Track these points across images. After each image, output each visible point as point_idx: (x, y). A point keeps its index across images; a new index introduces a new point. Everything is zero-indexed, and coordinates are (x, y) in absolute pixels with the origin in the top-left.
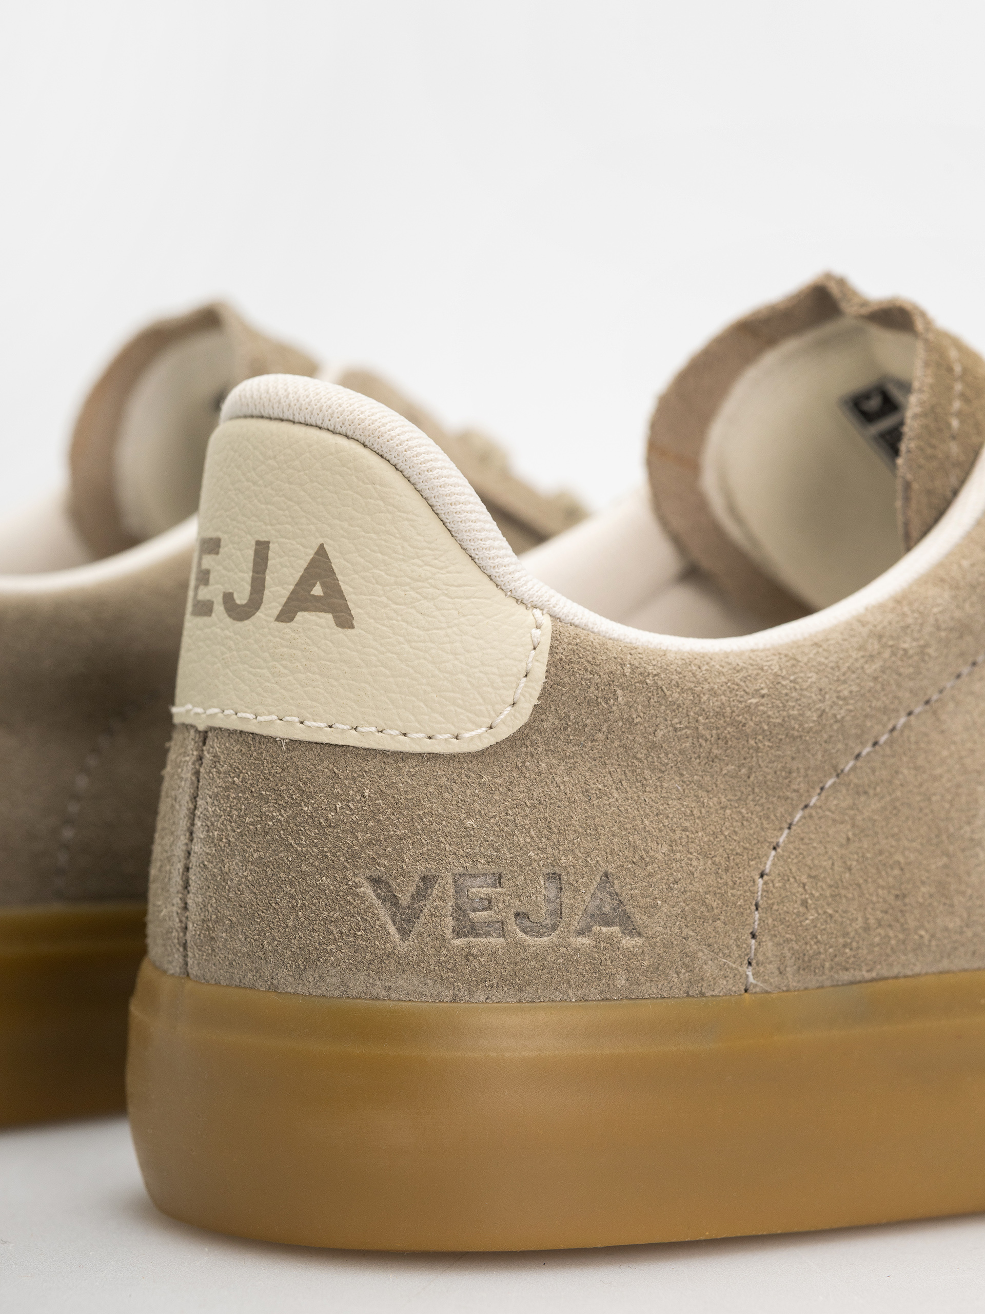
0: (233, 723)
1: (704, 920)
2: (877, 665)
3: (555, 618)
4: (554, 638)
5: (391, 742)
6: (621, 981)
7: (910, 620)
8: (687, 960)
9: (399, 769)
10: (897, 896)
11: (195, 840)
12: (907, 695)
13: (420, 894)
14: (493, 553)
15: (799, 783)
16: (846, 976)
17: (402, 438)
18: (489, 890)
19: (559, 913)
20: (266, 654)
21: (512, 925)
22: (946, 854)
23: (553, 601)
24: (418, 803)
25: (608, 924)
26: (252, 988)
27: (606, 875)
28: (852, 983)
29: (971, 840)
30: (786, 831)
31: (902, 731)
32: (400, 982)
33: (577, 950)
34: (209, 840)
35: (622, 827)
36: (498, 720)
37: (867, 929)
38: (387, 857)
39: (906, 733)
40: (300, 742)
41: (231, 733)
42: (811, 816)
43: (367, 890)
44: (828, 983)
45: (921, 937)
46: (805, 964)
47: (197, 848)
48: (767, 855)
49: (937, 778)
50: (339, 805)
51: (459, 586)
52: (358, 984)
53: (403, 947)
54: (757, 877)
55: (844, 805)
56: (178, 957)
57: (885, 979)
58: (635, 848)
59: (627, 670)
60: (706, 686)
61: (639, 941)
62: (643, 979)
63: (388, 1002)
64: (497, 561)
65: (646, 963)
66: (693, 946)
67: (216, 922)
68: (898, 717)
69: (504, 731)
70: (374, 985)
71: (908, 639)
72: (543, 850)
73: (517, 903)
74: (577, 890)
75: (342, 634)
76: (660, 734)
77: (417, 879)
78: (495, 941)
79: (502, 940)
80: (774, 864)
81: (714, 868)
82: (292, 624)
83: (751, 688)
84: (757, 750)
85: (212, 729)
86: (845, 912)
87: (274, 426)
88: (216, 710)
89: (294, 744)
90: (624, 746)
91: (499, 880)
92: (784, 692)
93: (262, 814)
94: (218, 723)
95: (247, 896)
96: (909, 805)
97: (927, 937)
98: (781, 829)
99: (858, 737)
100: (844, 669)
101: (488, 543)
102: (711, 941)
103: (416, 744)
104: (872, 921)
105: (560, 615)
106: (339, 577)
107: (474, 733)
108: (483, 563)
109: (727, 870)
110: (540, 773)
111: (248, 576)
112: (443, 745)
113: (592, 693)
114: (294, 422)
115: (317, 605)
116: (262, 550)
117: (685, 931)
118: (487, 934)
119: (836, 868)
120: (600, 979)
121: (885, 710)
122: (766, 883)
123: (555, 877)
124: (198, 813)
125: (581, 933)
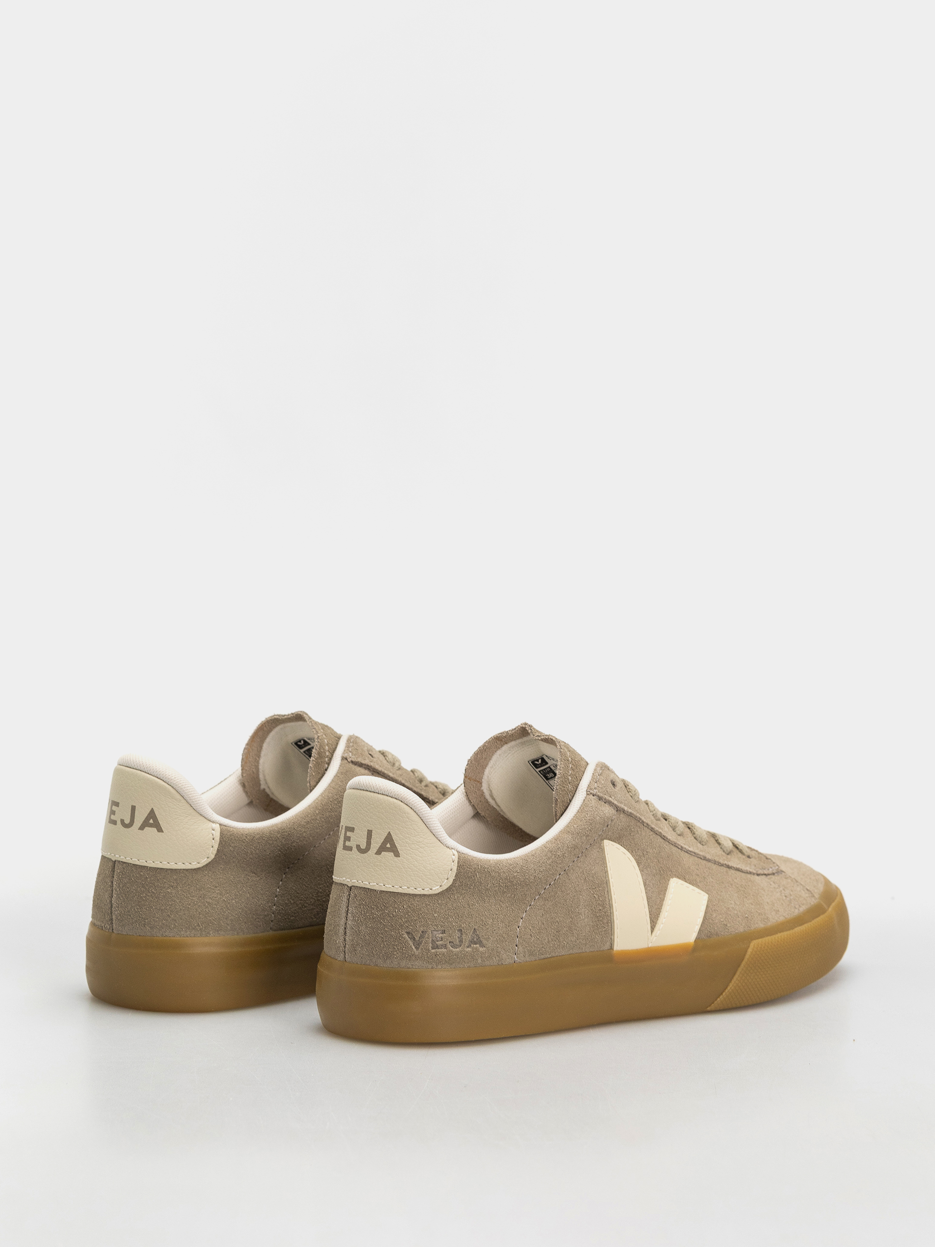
0: (362, 885)
1: (503, 941)
2: (551, 860)
3: (458, 852)
4: (459, 858)
5: (411, 891)
6: (479, 961)
7: (560, 846)
8: (498, 954)
9: (414, 899)
10: (557, 932)
11: (348, 920)
12: (559, 869)
13: (422, 937)
14: (440, 833)
15: (528, 898)
16: (542, 957)
17: (413, 799)
18: (442, 935)
19: (461, 941)
20: (372, 865)
21: (449, 946)
22: (571, 917)
23: (457, 847)
24: (420, 910)
25: (475, 944)
26: (369, 965)
27: (475, 929)
28: (544, 959)
29: (578, 913)
30: (525, 913)
31: (558, 880)
32: (416, 963)
33: (467, 952)
34: (354, 920)
35: (479, 914)
36: (443, 884)
37: (548, 942)
38: (411, 926)
39: (559, 880)
40: (384, 891)
41: (361, 888)
42: (532, 908)
43: (406, 936)
44: (537, 959)
45: (564, 944)
46: (531, 954)
47: (349, 922)
48: (520, 921)
49: (568, 894)
50: (396, 910)
51: (431, 844)
52: (403, 963)
53: (417, 952)
54: (517, 928)
55: (541, 904)
56: (342, 955)
57: (554, 957)
58: (483, 921)
59: (480, 867)
60: (502, 871)
61: (485, 949)
62: (486, 960)
63: (412, 969)
64: (441, 835)
65: (486, 955)
66: (499, 950)
67: (357, 945)
68: (556, 876)
69: (445, 887)
70: (408, 964)
71: (559, 852)
72: (457, 923)
73: (450, 939)
74: (467, 934)
75: (396, 859)
76: (489, 886)
77: (421, 932)
78: (444, 950)
79: (446, 950)
80: (522, 924)
81: (505, 926)
82: (381, 855)
83: (515, 870)
84: (517, 889)
85: (353, 886)
86: (542, 937)
87: (372, 794)
88: (355, 881)
89: (382, 892)
90: (479, 890)
91: (444, 932)
92: (524, 871)
93: (372, 913)
94: (357, 884)
95: (367, 937)
96: (560, 903)
97: (566, 944)
98: (524, 913)
99: (545, 883)
100: (541, 863)
101: (439, 830)
102: (505, 948)
103: (419, 891)
104: (550, 939)
105: (460, 851)
106: (395, 842)
107: (436, 888)
108: (437, 836)
109: (509, 926)
110: (455, 899)
111: (365, 840)
112: (427, 892)
113: (470, 874)
114: (378, 793)
115: (388, 850)
116: (370, 833)
117: (498, 945)
118: (441, 948)
119: (540, 924)
120: (473, 961)
121: (553, 874)
122: (520, 930)
123: (460, 931)
124: (349, 912)
125: (468, 947)
